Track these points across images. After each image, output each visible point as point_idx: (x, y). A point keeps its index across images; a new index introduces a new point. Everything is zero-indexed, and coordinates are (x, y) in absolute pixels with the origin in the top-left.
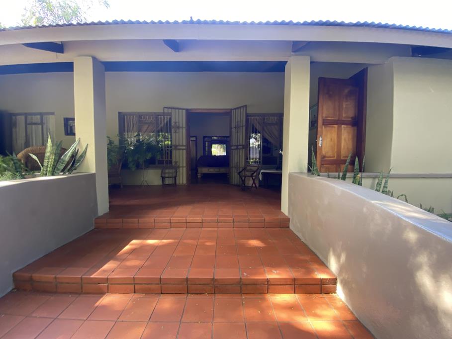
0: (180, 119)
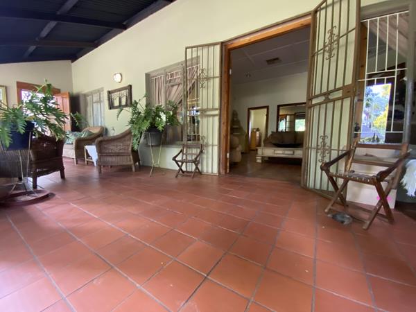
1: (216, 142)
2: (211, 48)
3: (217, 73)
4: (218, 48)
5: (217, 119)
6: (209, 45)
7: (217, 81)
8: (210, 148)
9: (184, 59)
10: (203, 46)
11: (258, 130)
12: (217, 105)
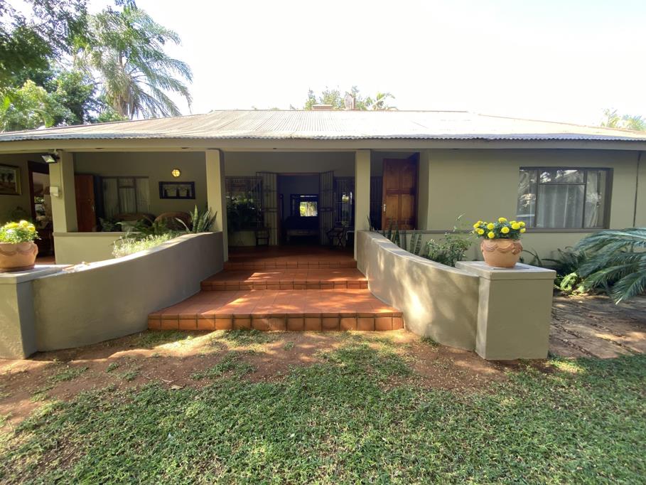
0: (271, 183)
1: (276, 227)
2: (272, 175)
3: (275, 189)
4: (275, 175)
5: (276, 214)
6: (270, 173)
7: (275, 193)
8: (273, 230)
10: (267, 173)
12: (276, 206)
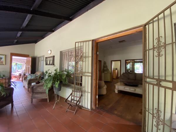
2: (87, 43)
3: (90, 55)
4: (91, 42)
5: (90, 78)
6: (86, 41)
7: (90, 59)
8: (86, 94)
9: (74, 47)
10: (83, 42)
11: (116, 69)
12: (90, 71)
